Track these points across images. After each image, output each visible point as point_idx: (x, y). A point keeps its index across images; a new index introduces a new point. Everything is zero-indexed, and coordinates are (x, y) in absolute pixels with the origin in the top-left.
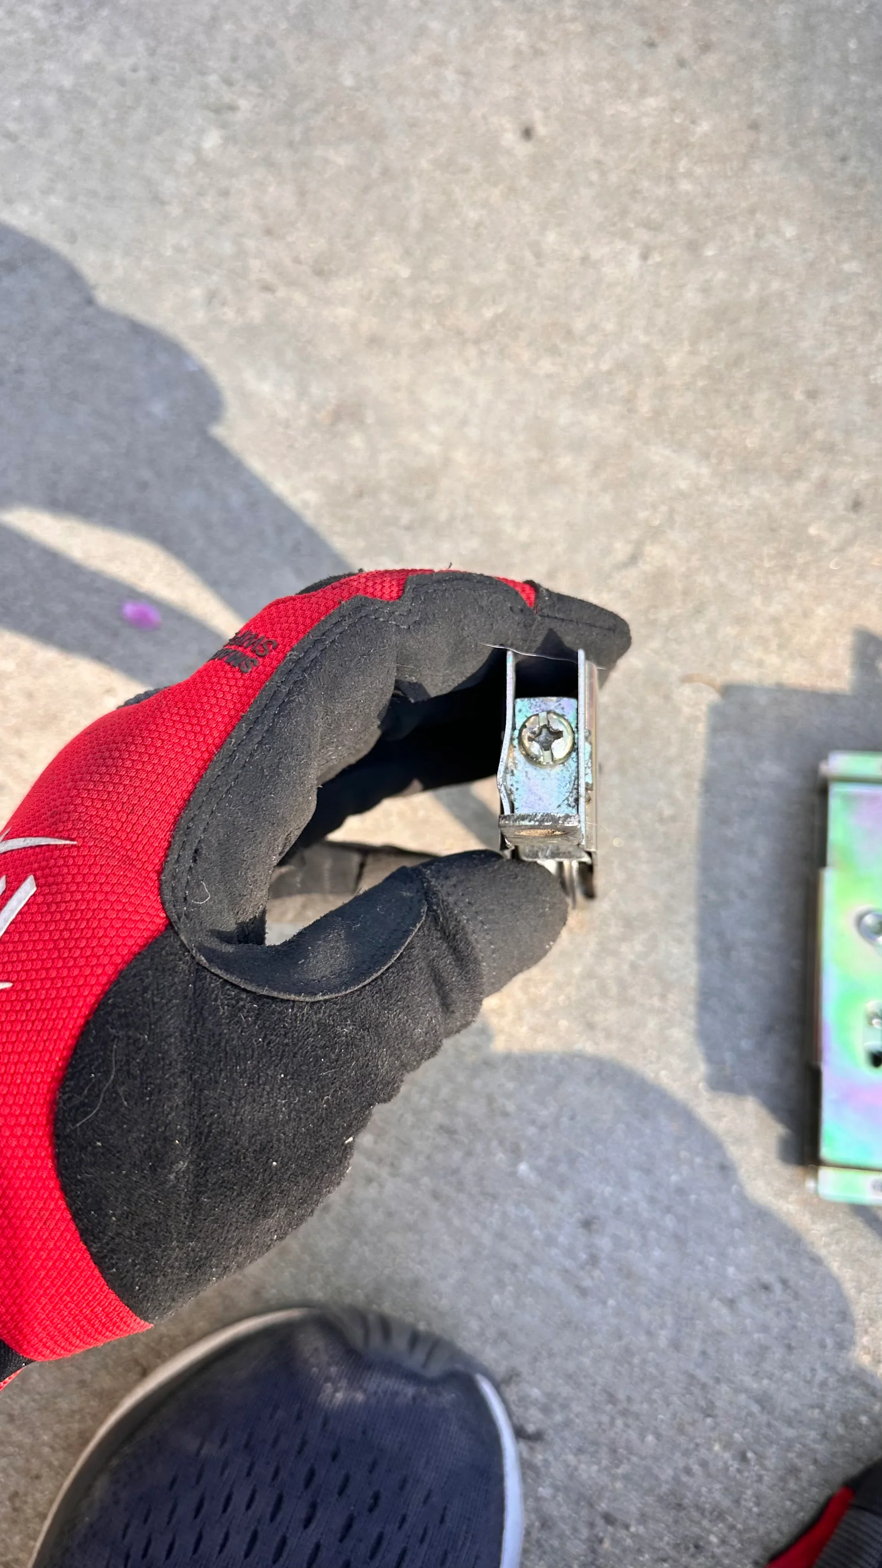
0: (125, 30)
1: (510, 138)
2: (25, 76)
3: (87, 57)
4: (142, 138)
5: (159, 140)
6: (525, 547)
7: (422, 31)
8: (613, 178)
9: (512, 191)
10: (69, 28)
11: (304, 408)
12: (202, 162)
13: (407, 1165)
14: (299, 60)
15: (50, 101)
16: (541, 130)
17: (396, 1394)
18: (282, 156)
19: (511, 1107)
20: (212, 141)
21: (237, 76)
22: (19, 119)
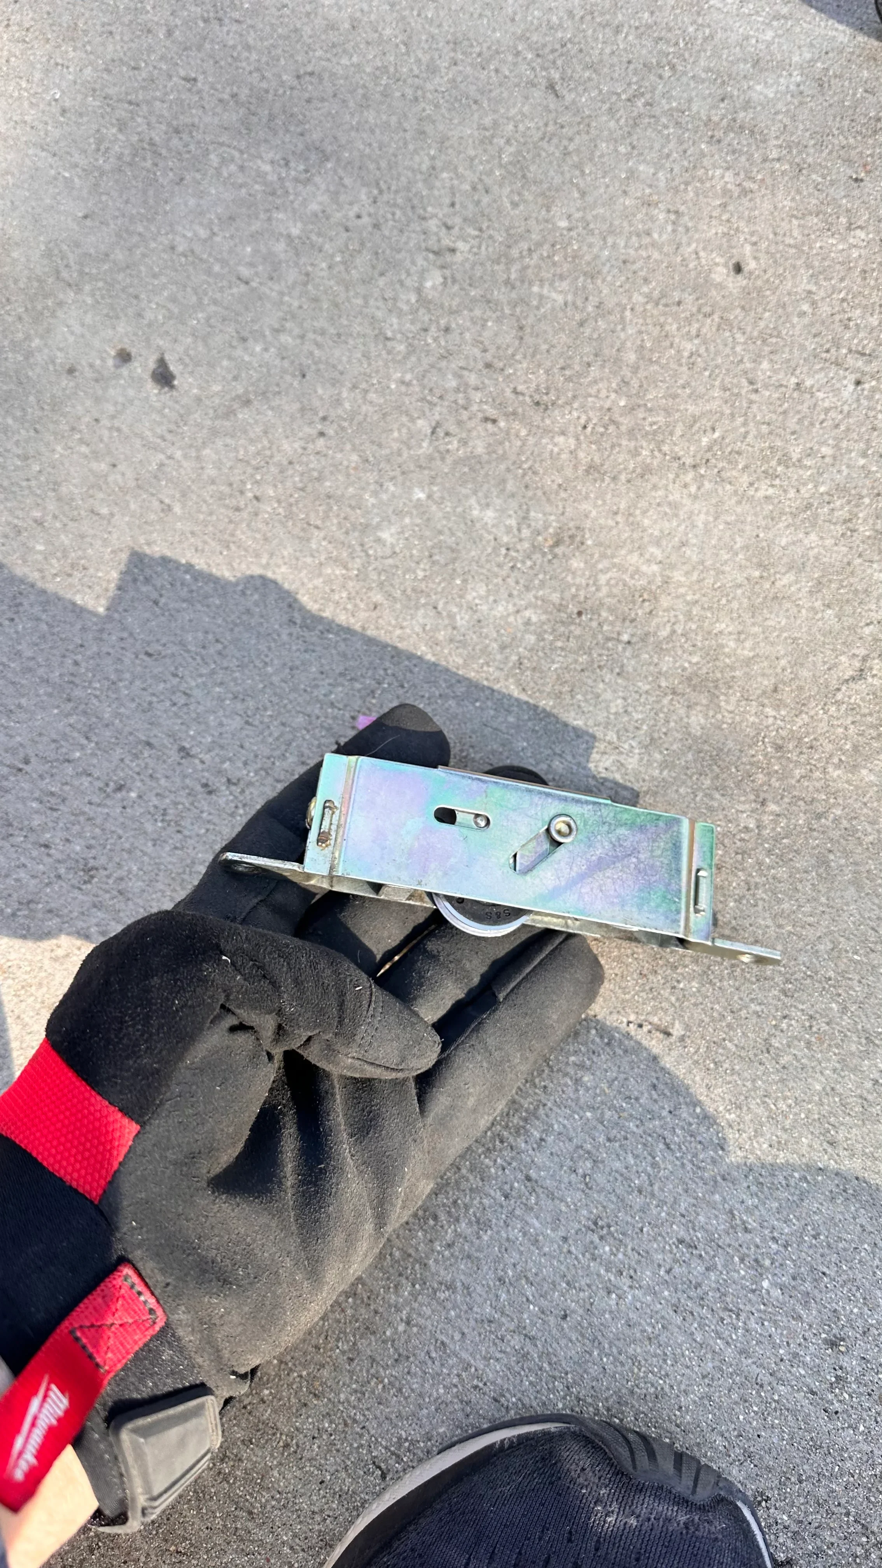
0: (347, 181)
1: (721, 274)
2: (256, 226)
3: (314, 207)
4: (366, 281)
5: (381, 282)
6: (748, 662)
7: (632, 174)
8: (825, 309)
9: (725, 323)
10: (297, 180)
11: (526, 533)
12: (424, 301)
13: (646, 1276)
14: (515, 205)
15: (280, 247)
16: (751, 265)
17: (668, 1520)
18: (500, 294)
19: (752, 1224)
20: (433, 281)
21: (457, 220)
22: (251, 265)
